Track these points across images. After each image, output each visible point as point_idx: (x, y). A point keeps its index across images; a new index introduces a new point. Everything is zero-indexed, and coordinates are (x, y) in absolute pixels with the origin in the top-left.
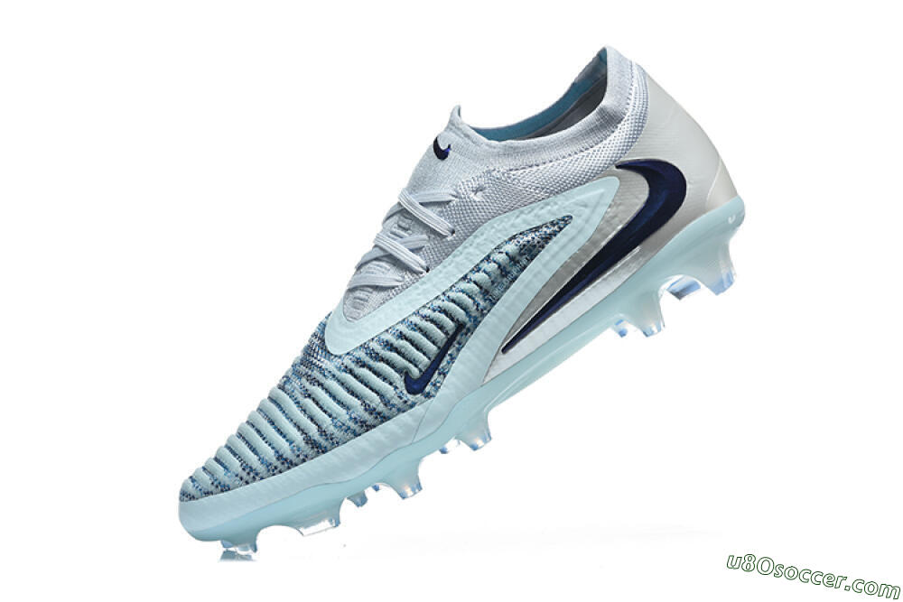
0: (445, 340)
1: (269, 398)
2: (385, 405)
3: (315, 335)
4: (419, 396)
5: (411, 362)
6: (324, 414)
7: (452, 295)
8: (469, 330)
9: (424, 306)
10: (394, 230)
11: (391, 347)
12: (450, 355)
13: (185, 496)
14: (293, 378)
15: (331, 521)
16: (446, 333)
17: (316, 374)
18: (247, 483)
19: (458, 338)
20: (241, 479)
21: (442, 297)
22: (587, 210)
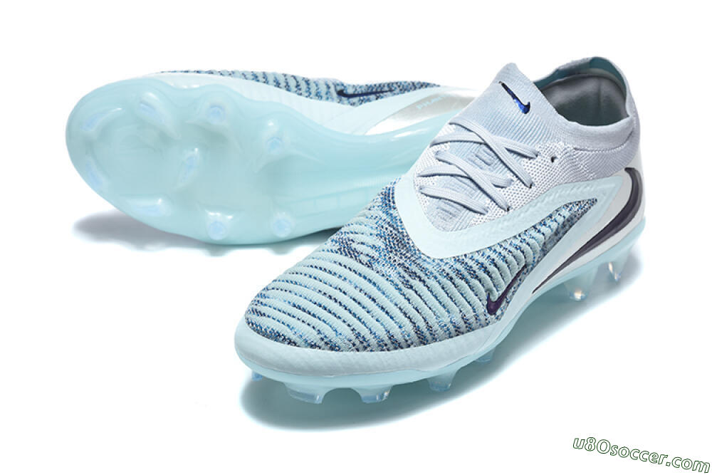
2: (475, 319)
4: (493, 316)
5: (495, 286)
8: (528, 271)
9: (506, 241)
11: (486, 270)
12: (514, 288)
22: (605, 198)
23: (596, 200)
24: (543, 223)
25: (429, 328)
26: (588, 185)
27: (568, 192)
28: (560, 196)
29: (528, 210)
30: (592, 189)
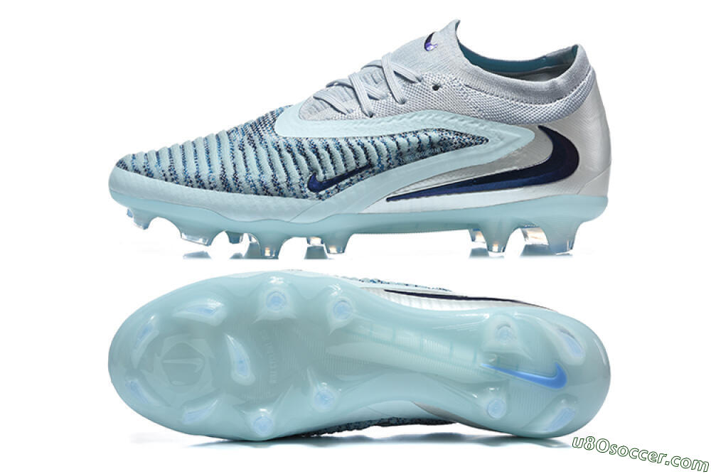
0: (354, 168)
1: (217, 136)
2: (288, 186)
3: (272, 113)
4: (314, 193)
5: (322, 168)
6: (244, 167)
7: (378, 142)
8: (373, 171)
9: (354, 138)
10: (366, 76)
11: (316, 152)
12: (351, 180)
13: (122, 164)
14: (240, 131)
15: (205, 240)
16: (358, 164)
17: (256, 138)
18: (166, 180)
19: (363, 172)
20: (164, 175)
21: (369, 139)
22: (501, 143)
23: (487, 141)
24: (404, 135)
25: (235, 178)
26: (477, 122)
27: (445, 119)
28: (433, 119)
29: (391, 120)
30: (483, 128)
